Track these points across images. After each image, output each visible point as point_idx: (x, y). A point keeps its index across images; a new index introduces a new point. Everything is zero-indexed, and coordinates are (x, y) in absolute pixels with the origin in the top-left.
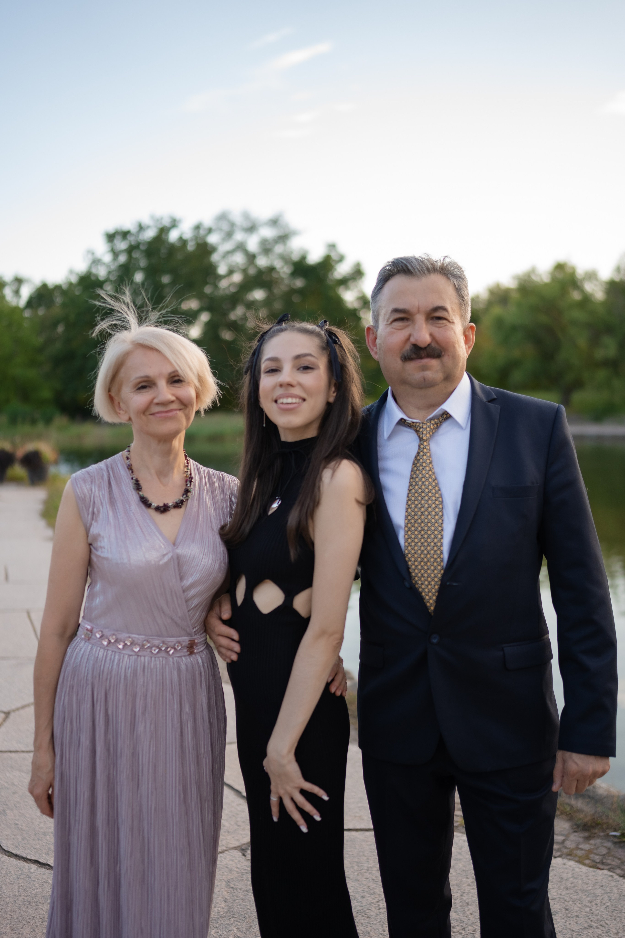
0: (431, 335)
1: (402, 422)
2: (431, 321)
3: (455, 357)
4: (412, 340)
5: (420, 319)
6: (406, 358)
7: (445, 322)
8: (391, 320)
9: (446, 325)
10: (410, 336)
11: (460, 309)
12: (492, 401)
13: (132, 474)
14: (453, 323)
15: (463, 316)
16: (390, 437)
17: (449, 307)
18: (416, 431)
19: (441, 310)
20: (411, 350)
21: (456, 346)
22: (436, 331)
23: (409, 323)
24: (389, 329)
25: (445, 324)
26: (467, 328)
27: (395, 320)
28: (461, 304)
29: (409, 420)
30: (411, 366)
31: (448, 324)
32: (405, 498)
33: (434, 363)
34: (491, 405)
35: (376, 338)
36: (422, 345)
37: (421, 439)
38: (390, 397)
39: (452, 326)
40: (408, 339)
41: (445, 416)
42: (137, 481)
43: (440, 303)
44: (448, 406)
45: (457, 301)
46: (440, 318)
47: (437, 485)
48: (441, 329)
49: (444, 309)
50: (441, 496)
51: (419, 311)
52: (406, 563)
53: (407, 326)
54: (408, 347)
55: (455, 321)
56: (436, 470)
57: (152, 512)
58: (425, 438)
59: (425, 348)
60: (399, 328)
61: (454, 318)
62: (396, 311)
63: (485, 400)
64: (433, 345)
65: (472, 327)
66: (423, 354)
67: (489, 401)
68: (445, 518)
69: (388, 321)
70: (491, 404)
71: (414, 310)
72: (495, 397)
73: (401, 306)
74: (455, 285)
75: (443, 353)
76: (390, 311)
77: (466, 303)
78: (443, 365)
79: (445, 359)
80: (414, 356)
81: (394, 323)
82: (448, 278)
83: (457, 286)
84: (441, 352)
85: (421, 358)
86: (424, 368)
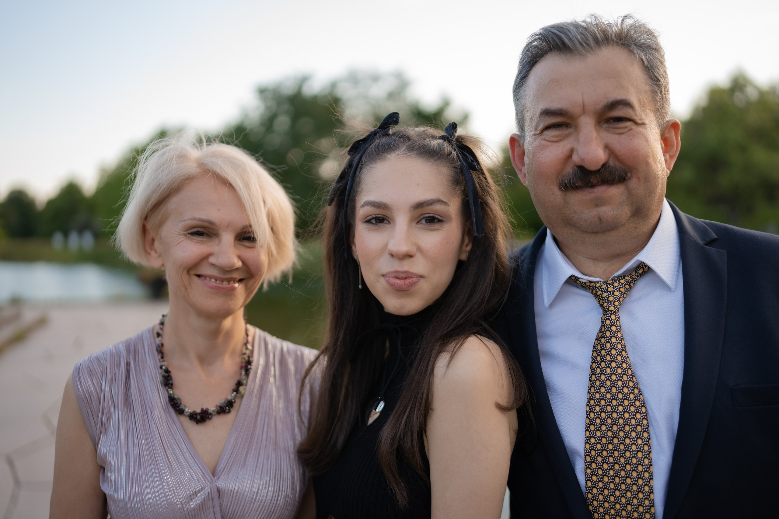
0: (607, 147)
1: (572, 281)
2: (605, 125)
3: (648, 177)
4: (575, 158)
5: (588, 124)
6: (568, 187)
7: (629, 124)
8: (541, 127)
9: (630, 130)
10: (572, 151)
11: (654, 100)
12: (711, 242)
13: (161, 360)
14: (643, 124)
15: (658, 110)
16: (552, 305)
17: (634, 99)
18: (596, 296)
19: (620, 107)
20: (575, 174)
21: (650, 161)
22: (615, 141)
23: (570, 130)
24: (539, 141)
25: (629, 128)
26: (666, 128)
27: (548, 128)
28: (654, 93)
29: (584, 278)
30: (578, 199)
31: (634, 127)
32: (583, 408)
33: (615, 190)
34: (712, 250)
35: (523, 154)
36: (592, 167)
37: (605, 311)
39: (642, 130)
40: (570, 156)
42: (167, 371)
43: (618, 95)
44: (644, 256)
45: (647, 88)
46: (620, 119)
48: (623, 136)
49: (627, 104)
50: (645, 405)
51: (584, 112)
53: (568, 136)
54: (569, 169)
55: (646, 121)
56: (632, 359)
57: (185, 420)
58: (612, 308)
59: (598, 170)
60: (555, 139)
61: (643, 116)
62: (549, 112)
63: (701, 242)
64: (611, 164)
66: (594, 179)
67: (707, 244)
68: (654, 442)
69: (536, 129)
70: (713, 248)
71: (576, 110)
72: (715, 236)
73: (555, 105)
74: (643, 62)
75: (629, 174)
76: (538, 114)
77: (663, 90)
78: (630, 194)
79: (633, 183)
80: (579, 183)
81: (546, 133)
82: (632, 52)
83: (646, 63)
84: (626, 174)
85: (592, 187)
86: (599, 202)
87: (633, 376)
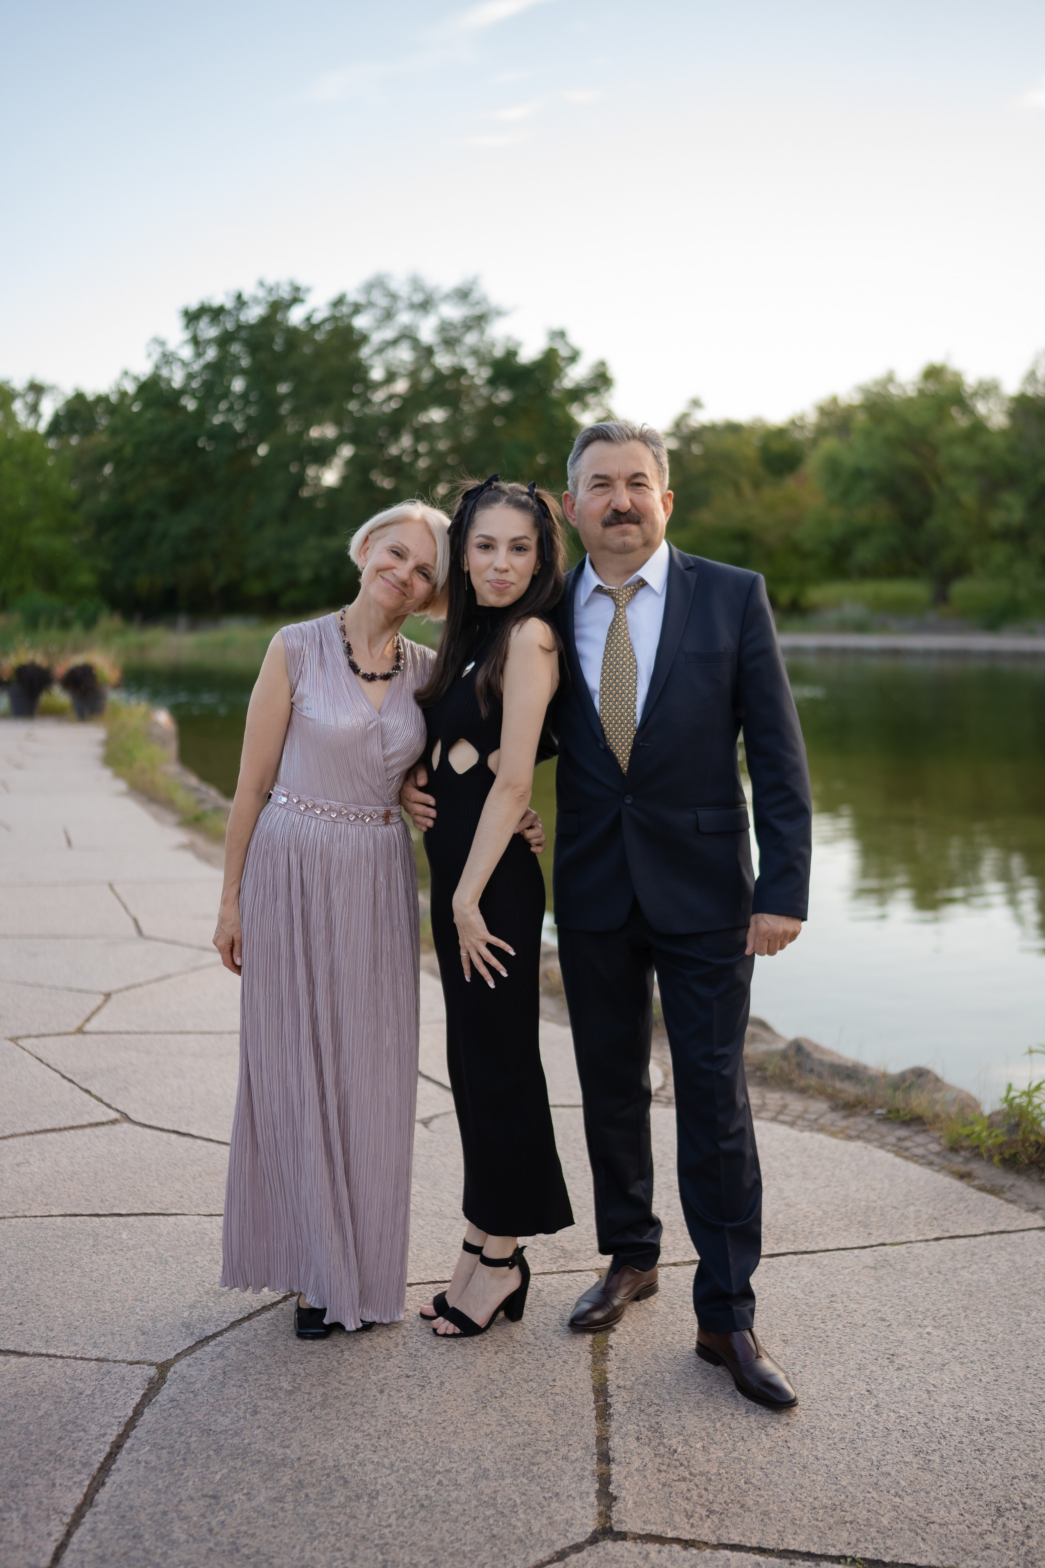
0: (631, 501)
1: (599, 589)
2: (631, 487)
3: (653, 523)
4: (613, 505)
5: (621, 485)
6: (607, 524)
7: (644, 488)
8: (592, 486)
9: (645, 492)
10: (610, 501)
11: (659, 475)
12: (690, 568)
13: (344, 637)
14: (652, 490)
16: (587, 603)
17: (648, 473)
18: (613, 598)
19: (640, 477)
20: (612, 515)
21: (655, 512)
22: (637, 498)
23: (610, 488)
24: (589, 495)
26: (665, 495)
27: (596, 486)
28: (659, 471)
29: (606, 587)
30: (612, 531)
31: (647, 490)
32: (601, 664)
33: (633, 528)
34: (688, 572)
35: (573, 505)
36: (623, 511)
37: (617, 606)
38: (587, 565)
39: (651, 493)
40: (609, 505)
43: (639, 470)
44: (643, 573)
45: (656, 469)
46: (639, 485)
47: (632, 650)
48: (641, 495)
49: (643, 475)
50: (635, 661)
51: (619, 478)
52: (601, 725)
53: (608, 492)
54: (609, 513)
55: (654, 488)
56: (631, 635)
57: (360, 679)
58: (621, 605)
59: (625, 513)
60: (600, 494)
61: (653, 485)
62: (597, 476)
63: (683, 568)
64: (633, 511)
65: (669, 495)
66: (623, 519)
67: (688, 570)
69: (588, 487)
71: (613, 476)
72: (693, 565)
73: (600, 471)
74: (654, 453)
75: (642, 519)
76: (588, 478)
77: (664, 470)
78: (643, 531)
79: (645, 525)
80: (614, 521)
81: (595, 489)
82: (647, 445)
84: (640, 519)
85: (621, 523)
86: (625, 533)
87: (631, 644)
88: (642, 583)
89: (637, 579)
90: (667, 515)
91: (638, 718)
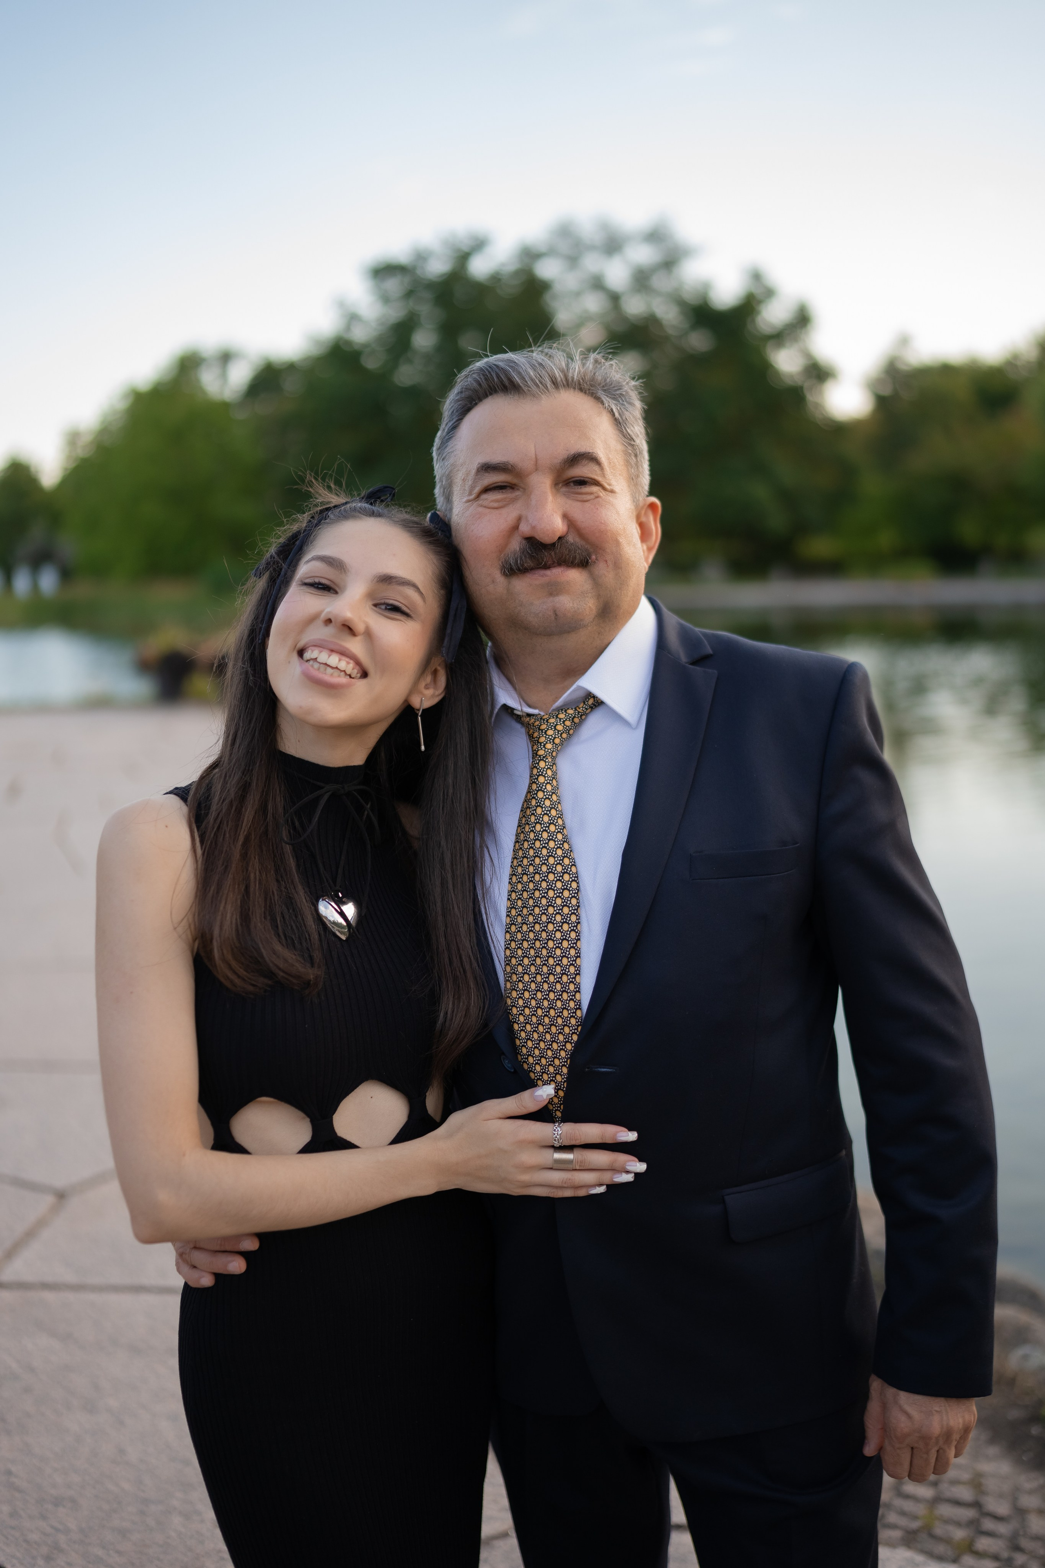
0: (565, 517)
2: (564, 489)
3: (619, 564)
4: (525, 528)
5: (542, 484)
6: (512, 570)
7: (595, 489)
8: (477, 489)
9: (598, 497)
10: (519, 519)
11: (627, 460)
12: (700, 660)
14: (612, 491)
15: (633, 479)
17: (602, 455)
18: (529, 736)
19: (584, 463)
20: (523, 551)
21: (621, 543)
22: (577, 511)
23: (517, 493)
24: (473, 508)
25: (596, 495)
26: (642, 508)
27: (487, 490)
28: (626, 451)
29: (521, 709)
30: (522, 585)
31: (602, 493)
33: (574, 576)
34: (697, 670)
36: (547, 539)
37: (534, 755)
39: (610, 498)
40: (515, 528)
41: (591, 701)
43: (583, 447)
44: (595, 680)
45: (619, 447)
46: (582, 482)
47: (568, 854)
48: (587, 504)
49: (593, 460)
50: (576, 878)
51: (537, 468)
53: (514, 500)
54: (516, 545)
55: (617, 488)
58: (543, 752)
59: (553, 545)
60: (496, 505)
61: (613, 482)
62: (491, 468)
63: (684, 660)
64: (571, 538)
65: (652, 506)
66: (546, 556)
67: (695, 663)
69: (470, 494)
70: (698, 668)
71: (526, 465)
72: (710, 651)
73: (497, 457)
74: (614, 415)
75: (594, 557)
76: (473, 472)
77: (638, 453)
78: (596, 583)
79: (600, 570)
80: (529, 563)
81: (484, 496)
82: (598, 399)
83: (617, 415)
84: (590, 555)
85: (547, 567)
86: (554, 589)
87: (566, 840)
88: (593, 703)
89: (581, 694)
90: (650, 549)
91: (585, 997)
